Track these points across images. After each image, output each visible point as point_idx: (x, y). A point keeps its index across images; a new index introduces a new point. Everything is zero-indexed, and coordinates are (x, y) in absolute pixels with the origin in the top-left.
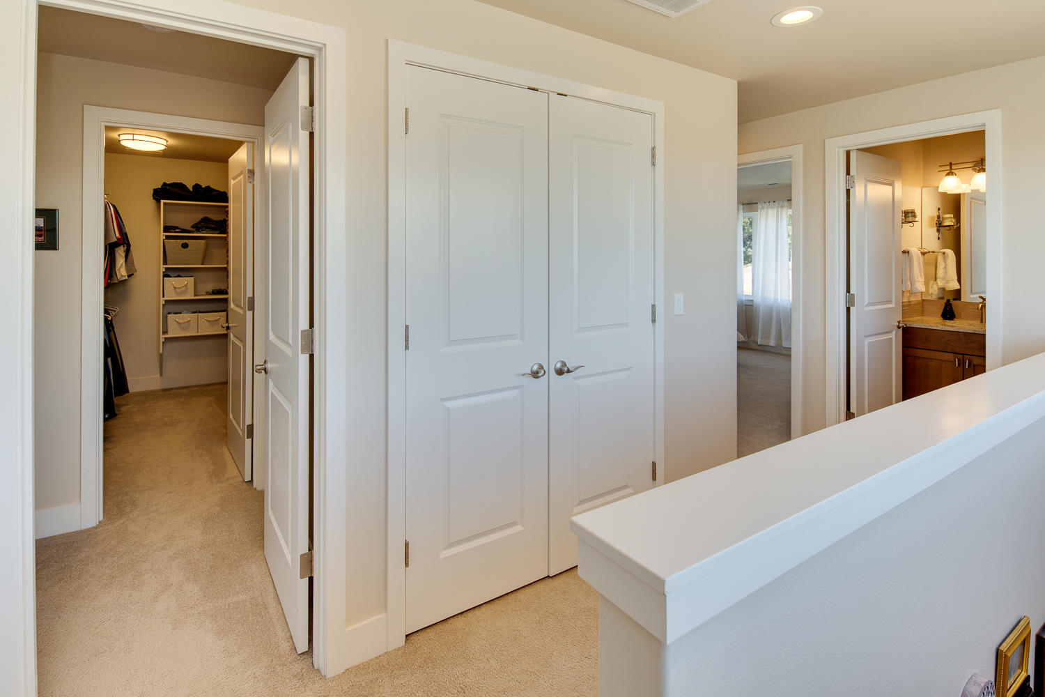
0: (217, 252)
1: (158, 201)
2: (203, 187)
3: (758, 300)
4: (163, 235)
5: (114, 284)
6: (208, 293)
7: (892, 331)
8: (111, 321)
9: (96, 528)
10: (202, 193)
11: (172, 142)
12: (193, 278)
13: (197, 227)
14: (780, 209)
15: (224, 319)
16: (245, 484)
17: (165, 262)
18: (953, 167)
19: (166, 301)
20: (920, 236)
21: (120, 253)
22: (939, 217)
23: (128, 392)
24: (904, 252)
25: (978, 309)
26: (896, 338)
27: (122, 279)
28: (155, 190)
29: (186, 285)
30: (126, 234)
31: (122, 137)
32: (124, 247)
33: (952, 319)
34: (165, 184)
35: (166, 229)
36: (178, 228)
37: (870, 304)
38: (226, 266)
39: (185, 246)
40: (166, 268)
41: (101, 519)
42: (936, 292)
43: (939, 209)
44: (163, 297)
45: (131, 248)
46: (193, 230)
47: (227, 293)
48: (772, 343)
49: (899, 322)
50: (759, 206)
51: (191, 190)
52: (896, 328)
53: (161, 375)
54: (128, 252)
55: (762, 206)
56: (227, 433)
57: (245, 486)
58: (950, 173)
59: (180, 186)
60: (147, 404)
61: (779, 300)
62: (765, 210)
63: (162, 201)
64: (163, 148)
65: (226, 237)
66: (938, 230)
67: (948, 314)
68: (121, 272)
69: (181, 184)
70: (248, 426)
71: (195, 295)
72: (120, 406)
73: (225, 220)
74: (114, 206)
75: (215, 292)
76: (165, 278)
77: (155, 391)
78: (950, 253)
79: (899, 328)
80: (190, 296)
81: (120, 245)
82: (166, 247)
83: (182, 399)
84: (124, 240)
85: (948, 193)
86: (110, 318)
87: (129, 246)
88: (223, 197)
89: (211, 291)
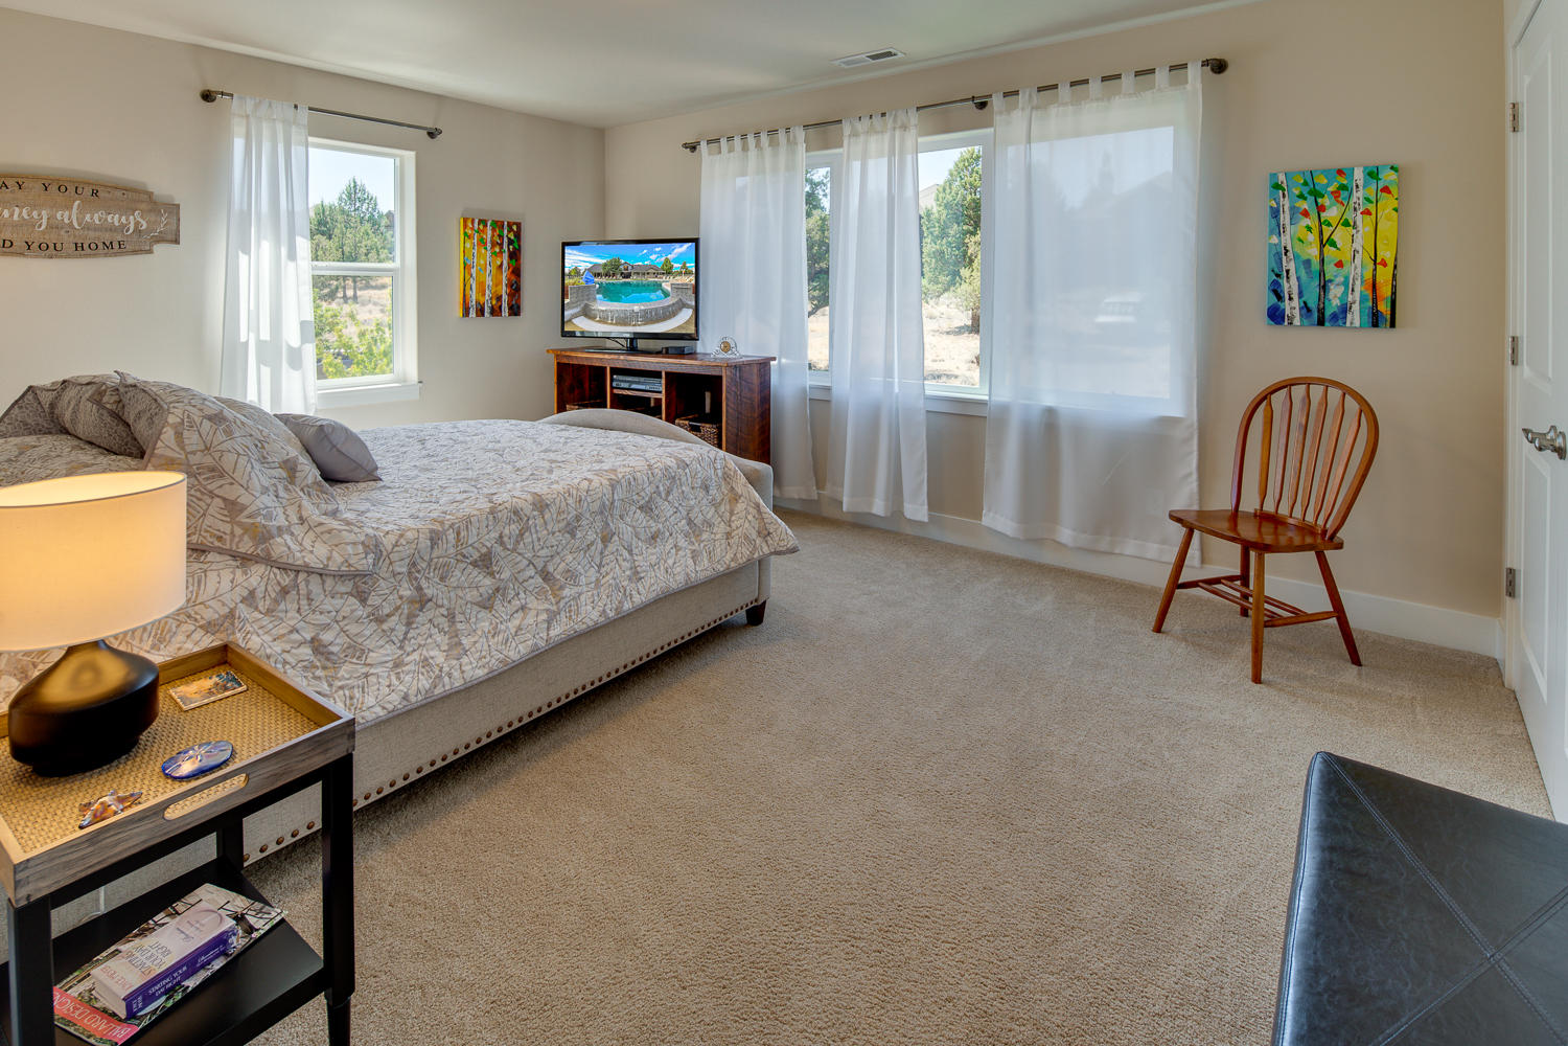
3: (843, 387)
14: (897, 133)
48: (879, 507)
50: (847, 128)
55: (853, 127)
61: (896, 390)
62: (862, 138)
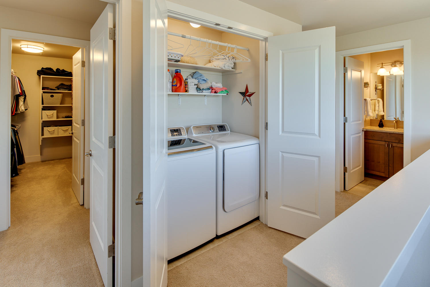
0: (67, 99)
1: (40, 76)
2: (61, 70)
4: (41, 91)
5: (18, 113)
6: (63, 118)
7: (361, 132)
8: (17, 131)
9: (6, 231)
10: (60, 72)
11: (47, 49)
12: (56, 111)
13: (58, 88)
15: (70, 129)
16: (80, 206)
17: (43, 104)
18: (383, 65)
19: (43, 121)
20: (370, 93)
21: (21, 99)
22: (376, 85)
23: (25, 163)
24: (364, 100)
25: (393, 123)
26: (362, 135)
27: (22, 111)
28: (38, 71)
29: (53, 114)
30: (24, 91)
31: (22, 46)
32: (23, 97)
33: (383, 127)
34: (43, 68)
35: (43, 89)
36: (49, 88)
37: (353, 121)
38: (71, 105)
39: (52, 96)
40: (43, 106)
41: (10, 225)
42: (375, 116)
43: (376, 82)
44: (42, 119)
45: (26, 97)
46: (56, 89)
47: (72, 117)
49: (363, 129)
51: (55, 71)
52: (362, 131)
53: (41, 155)
54: (25, 99)
56: (71, 182)
57: (81, 207)
58: (382, 67)
59: (50, 69)
60: (34, 168)
63: (41, 76)
64: (42, 51)
65: (71, 92)
66: (376, 91)
67: (381, 125)
68: (22, 108)
69: (50, 68)
70: (82, 179)
71: (57, 119)
72: (21, 169)
73: (71, 84)
74: (18, 78)
75: (66, 117)
76: (43, 111)
77: (38, 162)
78: (380, 100)
79: (363, 131)
80: (55, 119)
81: (21, 96)
82: (43, 97)
83: (51, 166)
84: (23, 93)
85: (381, 75)
86: (16, 130)
87: (25, 96)
88: (70, 74)
89: (64, 117)
